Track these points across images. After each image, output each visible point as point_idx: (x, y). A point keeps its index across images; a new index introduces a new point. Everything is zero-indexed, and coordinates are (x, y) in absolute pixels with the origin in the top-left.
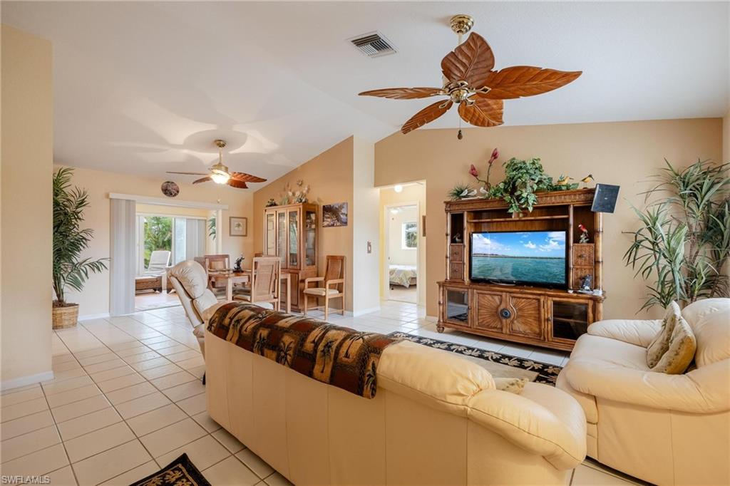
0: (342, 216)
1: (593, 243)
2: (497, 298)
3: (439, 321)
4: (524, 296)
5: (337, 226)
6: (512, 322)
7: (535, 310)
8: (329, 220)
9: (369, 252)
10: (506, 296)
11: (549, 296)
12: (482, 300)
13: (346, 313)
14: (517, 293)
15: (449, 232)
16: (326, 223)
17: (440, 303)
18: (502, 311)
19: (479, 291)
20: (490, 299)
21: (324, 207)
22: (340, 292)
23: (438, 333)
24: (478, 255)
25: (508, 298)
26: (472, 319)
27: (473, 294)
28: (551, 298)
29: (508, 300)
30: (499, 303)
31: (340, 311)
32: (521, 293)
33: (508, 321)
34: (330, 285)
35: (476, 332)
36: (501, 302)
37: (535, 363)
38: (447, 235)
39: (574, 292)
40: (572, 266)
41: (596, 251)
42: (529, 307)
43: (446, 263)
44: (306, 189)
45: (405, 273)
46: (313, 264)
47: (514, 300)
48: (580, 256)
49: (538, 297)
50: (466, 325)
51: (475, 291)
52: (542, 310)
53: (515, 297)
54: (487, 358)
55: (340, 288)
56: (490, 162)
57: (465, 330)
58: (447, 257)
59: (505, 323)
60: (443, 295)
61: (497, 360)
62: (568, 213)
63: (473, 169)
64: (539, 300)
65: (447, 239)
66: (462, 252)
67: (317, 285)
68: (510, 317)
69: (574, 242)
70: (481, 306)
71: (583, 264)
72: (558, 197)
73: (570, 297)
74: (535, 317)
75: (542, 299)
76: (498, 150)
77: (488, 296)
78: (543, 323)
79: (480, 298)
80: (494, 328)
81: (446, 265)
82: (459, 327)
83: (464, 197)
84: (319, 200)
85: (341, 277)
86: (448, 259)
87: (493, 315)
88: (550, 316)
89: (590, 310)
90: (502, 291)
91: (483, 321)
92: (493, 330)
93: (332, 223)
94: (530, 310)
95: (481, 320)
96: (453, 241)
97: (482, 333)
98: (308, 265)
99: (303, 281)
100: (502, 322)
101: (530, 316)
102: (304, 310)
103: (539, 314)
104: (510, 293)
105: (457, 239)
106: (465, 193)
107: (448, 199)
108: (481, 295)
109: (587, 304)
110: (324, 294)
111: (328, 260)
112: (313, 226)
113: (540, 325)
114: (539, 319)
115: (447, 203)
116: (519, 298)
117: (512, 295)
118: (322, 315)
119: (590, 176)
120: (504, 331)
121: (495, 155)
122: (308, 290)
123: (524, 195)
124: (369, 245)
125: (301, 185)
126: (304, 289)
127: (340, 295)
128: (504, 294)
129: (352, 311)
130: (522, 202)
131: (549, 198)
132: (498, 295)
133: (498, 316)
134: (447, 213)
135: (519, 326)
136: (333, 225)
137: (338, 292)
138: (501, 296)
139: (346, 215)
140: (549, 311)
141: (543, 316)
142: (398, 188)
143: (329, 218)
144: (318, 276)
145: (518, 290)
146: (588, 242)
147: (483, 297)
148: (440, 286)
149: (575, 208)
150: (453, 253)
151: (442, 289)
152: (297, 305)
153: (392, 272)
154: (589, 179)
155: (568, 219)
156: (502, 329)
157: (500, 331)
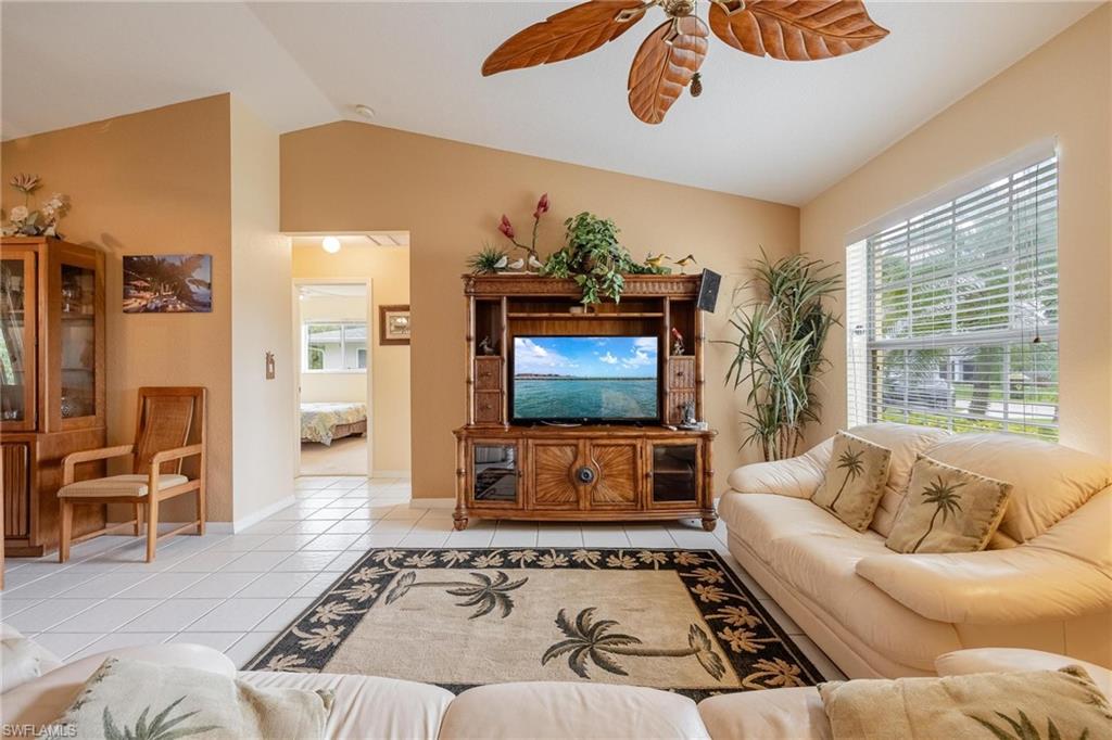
0: (193, 288)
1: (693, 354)
2: (568, 450)
3: (458, 508)
4: (613, 442)
5: (175, 311)
6: (595, 488)
7: (629, 464)
8: (148, 295)
9: (270, 376)
10: (585, 446)
11: (648, 437)
12: (545, 456)
13: (209, 527)
14: (601, 437)
15: (472, 334)
16: (134, 304)
17: (459, 473)
18: (577, 471)
19: (538, 442)
20: (558, 453)
21: (127, 259)
22: (193, 477)
23: (456, 533)
24: (526, 377)
25: (588, 449)
26: (526, 493)
27: (526, 448)
28: (650, 442)
29: (587, 452)
30: (572, 458)
31: (192, 526)
32: (609, 437)
33: (589, 488)
34: (162, 465)
35: (532, 516)
36: (576, 458)
37: (653, 552)
38: (469, 339)
39: (679, 429)
40: (668, 390)
41: (697, 367)
42: (620, 459)
43: (468, 393)
44: (57, 203)
45: (323, 417)
46: (89, 410)
47: (597, 451)
48: (679, 374)
49: (634, 442)
50: (514, 507)
51: (530, 441)
52: (639, 462)
53: (598, 446)
54: (584, 565)
55: (191, 468)
56: (536, 216)
57: (512, 516)
58: (469, 382)
59: (583, 493)
60: (466, 456)
61: (602, 565)
62: (662, 310)
63: (506, 222)
64: (634, 446)
65: (469, 346)
66: (499, 370)
67: (102, 469)
68: (591, 481)
69: (671, 354)
70: (541, 468)
71: (681, 386)
72: (650, 284)
73: (673, 437)
74: (629, 475)
75: (639, 443)
76: (549, 198)
77: (552, 448)
78: (640, 482)
79: (540, 454)
80: (565, 503)
81: (468, 397)
82: (501, 512)
83: (502, 269)
84: (106, 238)
85: (195, 438)
86: (472, 387)
87: (562, 481)
88: (649, 469)
89: (699, 454)
90: (578, 438)
91: (545, 494)
92: (564, 507)
93: (159, 303)
94: (621, 463)
95: (542, 493)
96: (479, 351)
97: (543, 515)
98: (66, 416)
99: (55, 462)
100: (577, 492)
101: (620, 474)
102: (59, 545)
103: (635, 468)
104: (591, 438)
105: (487, 349)
106: (502, 263)
107: (469, 271)
108: (541, 448)
109: (695, 445)
110: (143, 491)
111: (145, 398)
112: (86, 310)
113: (636, 487)
114: (634, 478)
115: (467, 277)
116: (605, 446)
117: (595, 442)
118: (134, 546)
119: (690, 257)
120: (582, 505)
121: (543, 205)
122: (71, 488)
123: (610, 276)
124: (270, 359)
125: (32, 191)
126: (58, 485)
127: (192, 486)
128: (581, 442)
129: (231, 520)
130: (605, 286)
131: (638, 285)
132: (570, 445)
133: (571, 481)
134: (469, 297)
135: (606, 492)
136: (162, 309)
137: (185, 479)
138: (576, 446)
139: (209, 286)
140: (649, 462)
141: (640, 471)
142: (331, 243)
143: (145, 289)
144: (105, 445)
145: (605, 433)
146: (684, 354)
147: (544, 451)
148: (460, 439)
149: (672, 303)
150: (481, 375)
151: (463, 443)
152: (26, 538)
153: (307, 417)
154: (688, 261)
155: (662, 319)
156: (578, 502)
157: (575, 506)
